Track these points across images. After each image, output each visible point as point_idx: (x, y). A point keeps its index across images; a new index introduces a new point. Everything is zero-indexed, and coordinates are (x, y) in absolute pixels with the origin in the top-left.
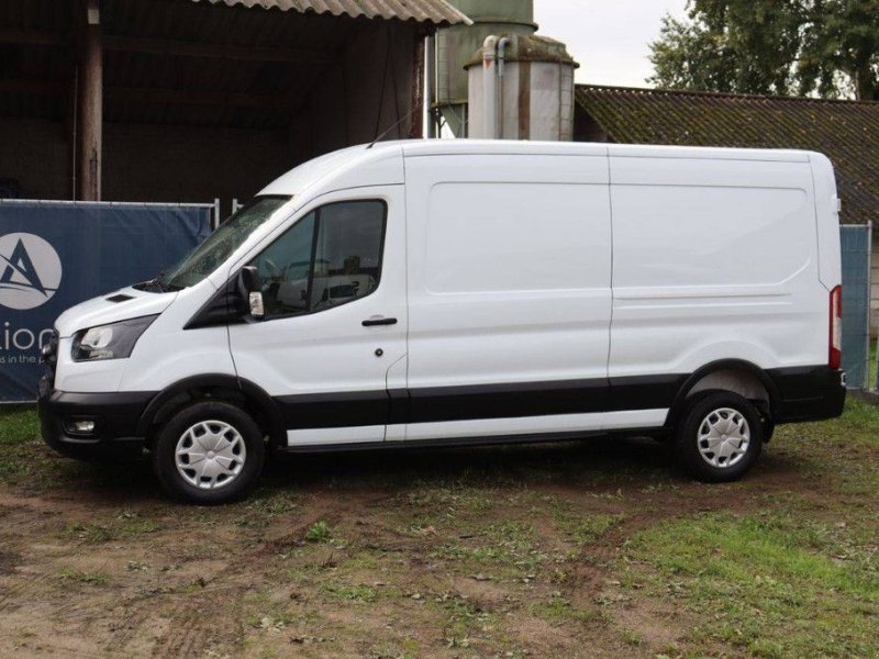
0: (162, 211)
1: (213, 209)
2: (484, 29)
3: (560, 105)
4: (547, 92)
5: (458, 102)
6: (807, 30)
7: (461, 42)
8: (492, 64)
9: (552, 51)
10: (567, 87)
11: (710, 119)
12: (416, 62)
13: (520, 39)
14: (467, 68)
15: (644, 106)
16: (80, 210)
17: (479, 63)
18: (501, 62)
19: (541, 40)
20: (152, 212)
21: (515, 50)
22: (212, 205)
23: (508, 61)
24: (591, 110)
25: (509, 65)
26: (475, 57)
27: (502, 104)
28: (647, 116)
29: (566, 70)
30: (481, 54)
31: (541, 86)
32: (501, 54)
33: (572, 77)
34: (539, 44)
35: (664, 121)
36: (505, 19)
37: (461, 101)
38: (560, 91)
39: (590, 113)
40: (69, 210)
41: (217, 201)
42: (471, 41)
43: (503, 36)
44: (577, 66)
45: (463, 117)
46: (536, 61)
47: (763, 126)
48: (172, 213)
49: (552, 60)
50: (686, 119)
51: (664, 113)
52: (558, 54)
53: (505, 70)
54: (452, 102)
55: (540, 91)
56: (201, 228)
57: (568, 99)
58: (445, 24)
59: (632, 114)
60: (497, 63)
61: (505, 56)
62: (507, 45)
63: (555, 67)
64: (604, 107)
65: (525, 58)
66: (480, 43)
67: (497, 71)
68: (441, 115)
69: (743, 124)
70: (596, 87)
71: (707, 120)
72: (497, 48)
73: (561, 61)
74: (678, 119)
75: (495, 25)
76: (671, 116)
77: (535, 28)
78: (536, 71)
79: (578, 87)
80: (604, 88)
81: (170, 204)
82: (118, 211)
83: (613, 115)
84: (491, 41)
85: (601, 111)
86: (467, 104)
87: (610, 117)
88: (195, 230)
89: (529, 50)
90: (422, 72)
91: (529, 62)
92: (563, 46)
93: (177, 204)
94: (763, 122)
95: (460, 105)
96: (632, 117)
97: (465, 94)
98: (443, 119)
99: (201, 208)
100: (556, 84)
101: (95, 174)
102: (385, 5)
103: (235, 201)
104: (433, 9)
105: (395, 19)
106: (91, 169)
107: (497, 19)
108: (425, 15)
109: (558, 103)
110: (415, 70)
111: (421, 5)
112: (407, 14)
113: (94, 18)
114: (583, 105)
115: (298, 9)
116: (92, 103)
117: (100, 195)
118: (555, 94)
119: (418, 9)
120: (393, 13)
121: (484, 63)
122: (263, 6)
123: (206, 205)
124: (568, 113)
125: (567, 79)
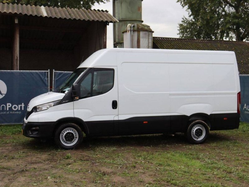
0: (34, 73)
1: (48, 72)
2: (128, 22)
3: (149, 43)
4: (145, 39)
7: (122, 26)
8: (130, 32)
9: (146, 28)
10: (150, 37)
12: (104, 32)
13: (137, 25)
14: (123, 33)
15: (172, 43)
16: (12, 73)
17: (126, 32)
18: (132, 31)
19: (143, 25)
20: (31, 73)
21: (136, 28)
22: (48, 71)
23: (134, 31)
24: (157, 44)
26: (125, 30)
27: (133, 43)
28: (173, 45)
29: (150, 33)
30: (127, 29)
31: (143, 37)
32: (132, 29)
33: (152, 35)
34: (142, 26)
35: (178, 47)
36: (134, 19)
37: (122, 42)
38: (148, 39)
39: (157, 45)
40: (9, 73)
41: (49, 70)
42: (125, 25)
43: (133, 24)
44: (153, 32)
46: (141, 31)
47: (205, 48)
48: (37, 73)
49: (146, 31)
50: (184, 46)
51: (178, 45)
52: (148, 29)
53: (133, 33)
54: (120, 42)
55: (143, 39)
56: (45, 78)
57: (151, 41)
58: (111, 22)
59: (169, 45)
60: (131, 31)
61: (133, 29)
62: (134, 26)
63: (147, 32)
65: (139, 30)
67: (131, 34)
68: (117, 46)
69: (200, 48)
70: (159, 38)
71: (189, 46)
72: (131, 27)
73: (149, 31)
74: (181, 46)
75: (131, 21)
76: (179, 45)
77: (142, 22)
78: (142, 33)
79: (154, 38)
80: (161, 38)
81: (36, 71)
82: (22, 73)
83: (164, 45)
84: (129, 25)
85: (160, 44)
86: (123, 43)
87: (162, 46)
88: (43, 78)
89: (140, 28)
91: (140, 31)
92: (149, 27)
93: (38, 71)
94: (205, 47)
95: (122, 43)
96: (168, 46)
97: (123, 40)
100: (147, 37)
101: (17, 63)
102: (95, 17)
103: (54, 70)
104: (108, 18)
105: (98, 21)
106: (16, 62)
107: (132, 19)
108: (106, 20)
109: (148, 42)
110: (104, 34)
111: (105, 17)
112: (101, 19)
113: (16, 21)
114: (155, 43)
115: (72, 19)
116: (16, 44)
117: (18, 69)
118: (147, 40)
119: (104, 18)
120: (97, 19)
121: (128, 31)
122: (62, 18)
123: (46, 71)
124: (151, 44)
125: (151, 36)
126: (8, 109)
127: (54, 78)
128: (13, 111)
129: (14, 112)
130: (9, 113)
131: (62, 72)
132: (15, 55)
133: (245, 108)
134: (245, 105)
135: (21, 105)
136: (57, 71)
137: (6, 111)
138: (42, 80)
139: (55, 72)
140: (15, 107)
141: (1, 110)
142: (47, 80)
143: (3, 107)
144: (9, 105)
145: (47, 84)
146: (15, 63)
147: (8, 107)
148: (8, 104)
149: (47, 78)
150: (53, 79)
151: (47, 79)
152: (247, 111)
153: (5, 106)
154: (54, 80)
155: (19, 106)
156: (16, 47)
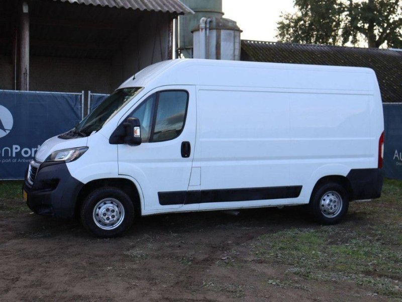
0: (58, 96)
1: (81, 95)
2: (200, 14)
4: (228, 43)
5: (188, 47)
6: (346, 15)
7: (190, 20)
8: (204, 30)
9: (230, 24)
10: (237, 41)
11: (301, 55)
12: (169, 30)
13: (216, 19)
14: (192, 32)
15: (272, 50)
16: (22, 95)
17: (198, 30)
18: (208, 31)
19: (226, 20)
20: (54, 96)
21: (214, 24)
22: (81, 94)
23: (210, 29)
24: (248, 51)
25: (212, 30)
26: (196, 27)
27: (208, 49)
28: (273, 54)
29: (237, 33)
30: (199, 26)
31: (226, 40)
32: (208, 26)
33: (240, 36)
34: (225, 22)
35: (281, 56)
36: (209, 10)
37: (190, 47)
38: (234, 42)
39: (248, 53)
41: (83, 92)
42: (194, 20)
43: (209, 18)
44: (242, 31)
45: (191, 54)
46: (222, 29)
47: (325, 59)
48: (63, 97)
49: (231, 29)
50: (291, 55)
51: (281, 53)
52: (233, 26)
53: (209, 33)
55: (225, 43)
56: (76, 104)
57: (238, 46)
58: (182, 13)
59: (267, 53)
60: (206, 30)
61: (210, 26)
62: (211, 22)
63: (232, 32)
64: (254, 50)
66: (198, 21)
67: (206, 34)
68: (181, 53)
69: (316, 58)
70: (250, 41)
72: (206, 23)
73: (235, 30)
74: (287, 55)
75: (205, 13)
76: (284, 54)
77: (223, 14)
78: (223, 33)
79: (242, 41)
80: (254, 41)
81: (62, 93)
83: (258, 54)
84: (203, 20)
85: (252, 52)
86: (192, 49)
88: (73, 104)
89: (221, 24)
90: (172, 34)
91: (220, 29)
92: (235, 22)
93: (65, 93)
94: (325, 57)
95: (189, 49)
96: (266, 55)
97: (191, 43)
98: (182, 55)
99: (76, 95)
100: (232, 40)
101: (26, 79)
102: (156, 5)
103: (89, 92)
104: (177, 7)
105: (160, 11)
106: (24, 77)
107: (206, 10)
108: (173, 10)
109: (233, 48)
110: (169, 34)
111: (171, 5)
112: (166, 9)
113: (25, 9)
114: (244, 49)
115: (117, 7)
116: (25, 48)
117: (28, 89)
118: (232, 44)
119: (170, 7)
120: (159, 9)
121: (200, 30)
122: (101, 5)
123: (78, 94)
124: (238, 52)
125: (238, 37)
126: (14, 155)
127: (91, 106)
128: (23, 157)
129: (24, 161)
130: (15, 160)
131: (103, 96)
132: (23, 66)
133: (396, 157)
134: (396, 152)
135: (35, 149)
136: (94, 94)
137: (12, 157)
138: (72, 109)
139: (91, 96)
140: (26, 152)
141: (3, 155)
142: (79, 109)
143: (7, 151)
144: (16, 148)
145: (80, 115)
146: (22, 79)
147: (14, 151)
148: (14, 146)
149: (79, 104)
150: (89, 107)
151: (80, 107)
152: (400, 161)
153: (9, 149)
154: (90, 109)
155: (33, 150)
156: (25, 53)
